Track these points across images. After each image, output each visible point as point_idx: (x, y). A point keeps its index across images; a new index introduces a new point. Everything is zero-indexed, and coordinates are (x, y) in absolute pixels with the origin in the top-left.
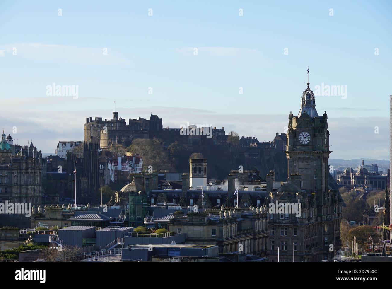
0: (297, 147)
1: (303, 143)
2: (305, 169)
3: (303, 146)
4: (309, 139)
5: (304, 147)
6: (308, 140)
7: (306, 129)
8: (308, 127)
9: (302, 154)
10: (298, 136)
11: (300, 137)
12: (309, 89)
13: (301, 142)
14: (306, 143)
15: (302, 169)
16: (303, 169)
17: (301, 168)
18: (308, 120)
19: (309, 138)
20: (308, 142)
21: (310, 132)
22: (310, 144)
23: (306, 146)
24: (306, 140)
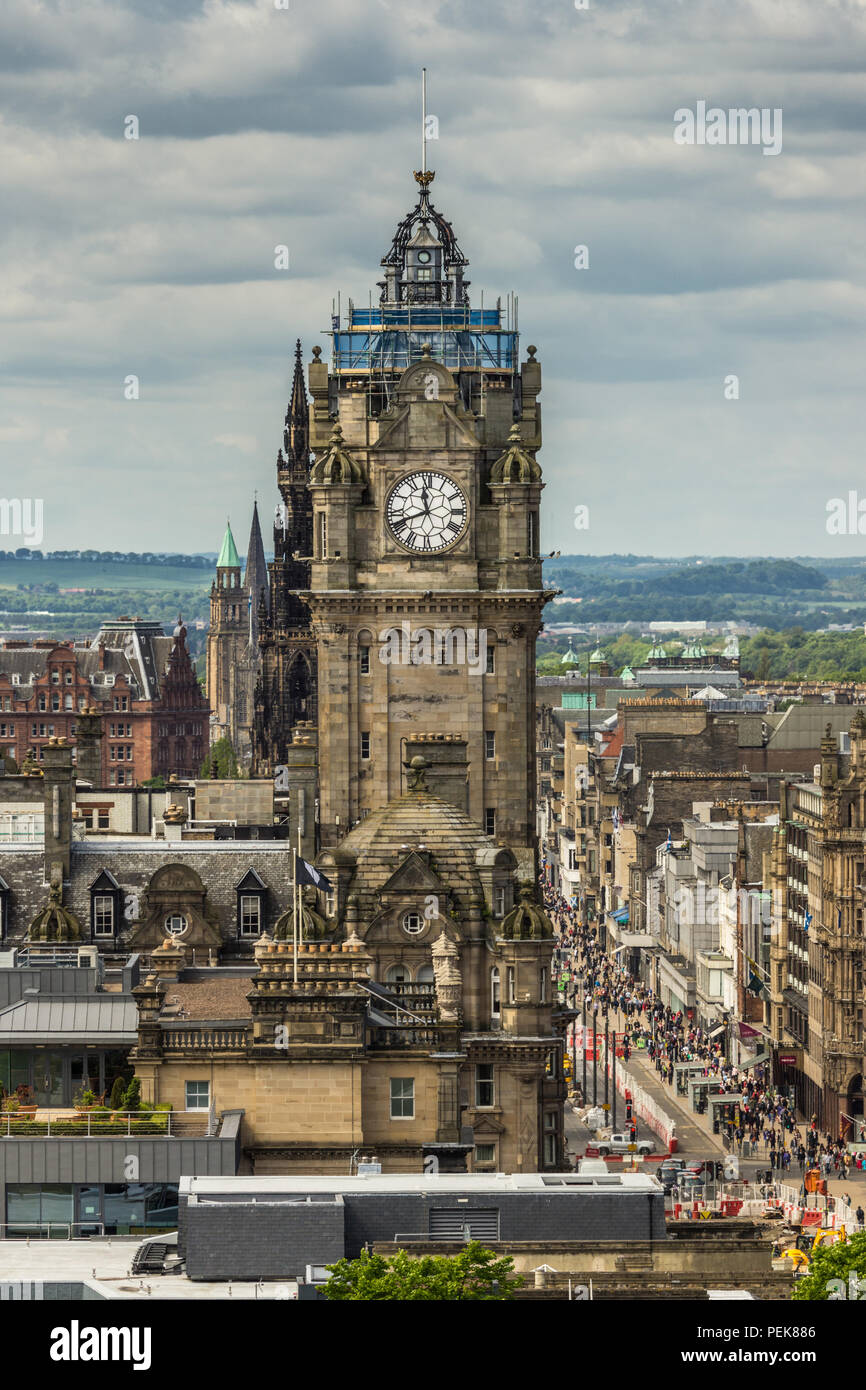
0: (382, 568)
1: (419, 543)
2: (431, 700)
3: (417, 564)
4: (458, 520)
5: (427, 569)
6: (452, 526)
7: (438, 456)
8: (447, 445)
9: (411, 608)
10: (388, 501)
11: (397, 504)
12: (431, 208)
13: (405, 535)
14: (436, 542)
15: (413, 699)
16: (419, 699)
17: (403, 697)
18: (447, 403)
19: (455, 512)
20: (449, 535)
21: (464, 478)
22: (462, 547)
23: (439, 564)
24: (438, 522)
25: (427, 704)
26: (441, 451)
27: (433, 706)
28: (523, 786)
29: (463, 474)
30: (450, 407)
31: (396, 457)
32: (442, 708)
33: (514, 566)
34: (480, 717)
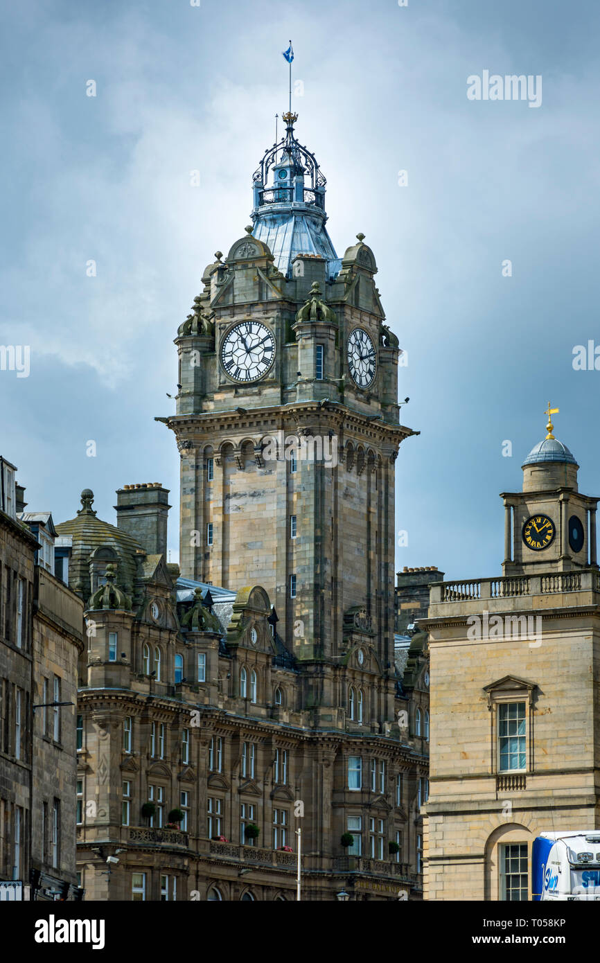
0: (217, 397)
2: (253, 495)
3: (241, 391)
4: (268, 355)
5: (246, 395)
6: (264, 360)
7: (255, 308)
8: (261, 299)
10: (223, 346)
11: (228, 348)
13: (233, 370)
14: (254, 373)
15: (241, 496)
16: (245, 495)
17: (235, 495)
19: (266, 350)
20: (263, 367)
21: (272, 323)
22: (270, 375)
23: (255, 390)
24: (256, 359)
25: (251, 498)
26: (257, 304)
27: (255, 499)
28: (312, 554)
29: (271, 320)
30: (263, 270)
31: (228, 312)
32: (261, 500)
33: (304, 386)
34: (284, 504)
